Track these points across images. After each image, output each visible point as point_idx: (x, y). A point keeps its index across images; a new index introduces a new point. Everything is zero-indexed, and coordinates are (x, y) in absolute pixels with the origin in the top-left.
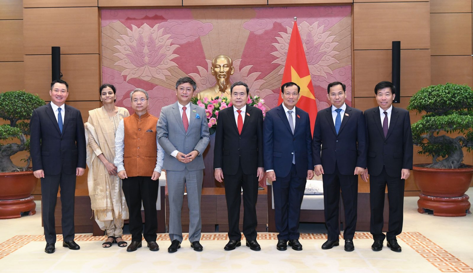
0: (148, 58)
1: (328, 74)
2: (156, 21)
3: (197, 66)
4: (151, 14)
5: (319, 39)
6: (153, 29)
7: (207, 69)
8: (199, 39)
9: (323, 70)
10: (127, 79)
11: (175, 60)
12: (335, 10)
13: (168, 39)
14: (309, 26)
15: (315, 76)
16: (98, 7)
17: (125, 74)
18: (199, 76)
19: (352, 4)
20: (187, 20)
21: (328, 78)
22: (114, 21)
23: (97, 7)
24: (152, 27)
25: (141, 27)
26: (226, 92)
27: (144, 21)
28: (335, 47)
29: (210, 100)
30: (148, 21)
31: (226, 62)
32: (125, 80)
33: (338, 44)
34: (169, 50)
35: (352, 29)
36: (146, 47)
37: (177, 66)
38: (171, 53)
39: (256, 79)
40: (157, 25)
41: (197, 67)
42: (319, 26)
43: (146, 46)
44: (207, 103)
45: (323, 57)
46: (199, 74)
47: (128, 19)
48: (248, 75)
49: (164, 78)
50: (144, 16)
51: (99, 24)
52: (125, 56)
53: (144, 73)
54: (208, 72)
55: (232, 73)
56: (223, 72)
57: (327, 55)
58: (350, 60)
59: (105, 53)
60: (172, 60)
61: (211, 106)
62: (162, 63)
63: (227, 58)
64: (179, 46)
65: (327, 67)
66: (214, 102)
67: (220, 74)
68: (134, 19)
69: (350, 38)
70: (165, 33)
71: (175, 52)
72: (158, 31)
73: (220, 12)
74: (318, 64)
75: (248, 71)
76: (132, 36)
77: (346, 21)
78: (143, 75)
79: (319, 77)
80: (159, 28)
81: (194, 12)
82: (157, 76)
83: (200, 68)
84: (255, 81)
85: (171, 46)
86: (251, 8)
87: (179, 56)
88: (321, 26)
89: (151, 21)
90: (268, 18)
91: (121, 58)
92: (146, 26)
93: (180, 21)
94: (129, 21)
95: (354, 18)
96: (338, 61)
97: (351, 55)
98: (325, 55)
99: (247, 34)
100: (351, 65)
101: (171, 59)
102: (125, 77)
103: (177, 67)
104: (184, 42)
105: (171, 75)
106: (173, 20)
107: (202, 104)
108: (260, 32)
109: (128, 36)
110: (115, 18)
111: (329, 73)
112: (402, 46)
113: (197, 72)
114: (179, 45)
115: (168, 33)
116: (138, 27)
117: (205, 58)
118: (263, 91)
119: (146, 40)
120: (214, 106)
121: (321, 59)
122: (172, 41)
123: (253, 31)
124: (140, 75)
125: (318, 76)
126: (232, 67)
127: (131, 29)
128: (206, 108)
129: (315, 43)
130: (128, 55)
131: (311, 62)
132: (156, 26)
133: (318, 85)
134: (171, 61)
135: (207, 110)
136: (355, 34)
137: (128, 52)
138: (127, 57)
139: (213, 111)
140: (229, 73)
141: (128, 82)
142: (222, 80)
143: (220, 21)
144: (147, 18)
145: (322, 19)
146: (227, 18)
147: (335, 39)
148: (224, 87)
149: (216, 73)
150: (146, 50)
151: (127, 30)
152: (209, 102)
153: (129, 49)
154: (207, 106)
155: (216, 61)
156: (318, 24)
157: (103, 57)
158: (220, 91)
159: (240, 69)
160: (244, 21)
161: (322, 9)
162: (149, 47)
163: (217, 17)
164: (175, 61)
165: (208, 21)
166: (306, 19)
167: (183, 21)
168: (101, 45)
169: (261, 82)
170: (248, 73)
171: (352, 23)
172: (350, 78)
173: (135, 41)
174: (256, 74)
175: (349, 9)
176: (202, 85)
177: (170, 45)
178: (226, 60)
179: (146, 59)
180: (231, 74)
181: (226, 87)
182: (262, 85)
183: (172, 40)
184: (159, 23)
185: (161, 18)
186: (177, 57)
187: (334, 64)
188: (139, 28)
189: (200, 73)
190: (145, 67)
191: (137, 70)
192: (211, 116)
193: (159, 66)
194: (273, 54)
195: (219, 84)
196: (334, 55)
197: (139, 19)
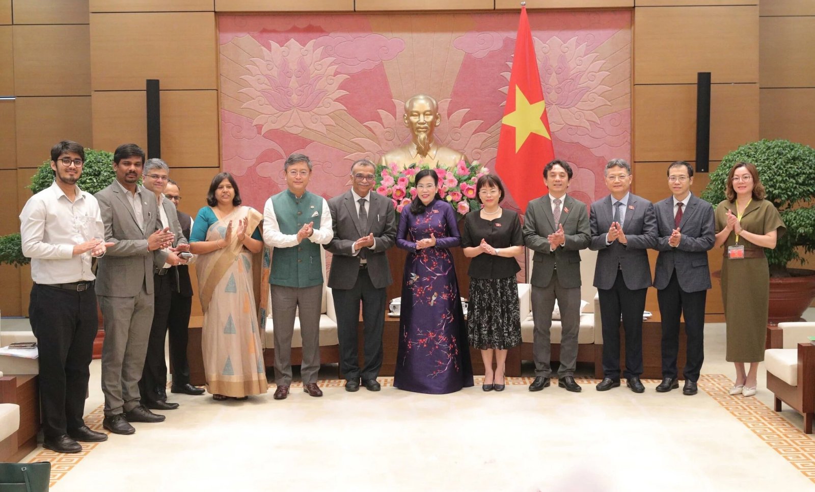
0: (296, 96)
1: (592, 123)
2: (311, 35)
3: (378, 110)
4: (302, 23)
5: (578, 67)
6: (305, 48)
7: (394, 115)
8: (381, 65)
9: (585, 116)
10: (263, 132)
11: (341, 100)
12: (605, 18)
13: (331, 65)
14: (562, 45)
15: (571, 127)
16: (215, 12)
17: (260, 123)
18: (382, 127)
19: (632, 10)
20: (362, 34)
21: (591, 129)
22: (242, 35)
23: (213, 13)
24: (304, 45)
25: (285, 45)
26: (427, 155)
27: (290, 35)
28: (603, 79)
29: (402, 169)
30: (296, 35)
31: (427, 107)
32: (259, 133)
33: (609, 73)
34: (332, 84)
35: (632, 49)
36: (294, 79)
37: (345, 110)
38: (336, 89)
39: (475, 131)
40: (311, 41)
41: (378, 112)
42: (578, 44)
43: (294, 77)
44: (397, 175)
45: (585, 96)
46: (382, 124)
47: (264, 31)
48: (462, 125)
49: (323, 129)
50: (290, 27)
51: (217, 40)
52: (259, 94)
53: (291, 121)
54: (396, 119)
55: (437, 124)
56: (423, 124)
57: (591, 92)
58: (629, 100)
59: (227, 88)
60: (337, 100)
61: (403, 180)
62: (320, 104)
63: (430, 99)
64: (349, 77)
65: (591, 112)
66: (409, 173)
67: (419, 125)
68: (274, 31)
69: (629, 65)
70: (325, 55)
71: (342, 87)
72: (314, 51)
73: (415, 21)
74: (576, 106)
75: (461, 118)
76: (271, 60)
77: (622, 35)
78: (289, 125)
79: (579, 127)
80: (315, 47)
81: (373, 21)
82: (313, 126)
83: (383, 113)
84: (473, 135)
85: (334, 76)
86: (467, 14)
87: (348, 93)
88: (581, 45)
89: (302, 36)
90: (495, 31)
91: (253, 97)
92: (293, 44)
93: (350, 36)
94: (265, 35)
95: (636, 33)
96: (609, 101)
97: (631, 93)
98: (587, 91)
99: (460, 57)
100: (629, 109)
101: (335, 98)
102: (259, 128)
103: (345, 112)
104: (356, 69)
105: (335, 125)
106: (338, 34)
107: (389, 176)
108: (481, 54)
109: (263, 59)
110: (241, 29)
111: (594, 122)
112: (713, 79)
113: (378, 119)
114: (348, 74)
115: (330, 56)
116: (280, 45)
117: (391, 97)
118: (486, 152)
119: (293, 66)
120: (409, 179)
121: (581, 99)
122: (337, 68)
123: (470, 52)
124: (284, 124)
125: (576, 127)
126: (437, 114)
127: (269, 48)
128: (396, 182)
129: (572, 72)
130: (263, 91)
131: (565, 104)
132: (311, 43)
133: (576, 141)
134: (334, 101)
135: (398, 187)
136: (636, 59)
137: (264, 86)
138: (263, 96)
139: (407, 189)
140: (432, 124)
141: (265, 136)
142: (422, 136)
143: (415, 35)
144: (295, 30)
145: (582, 33)
146: (426, 30)
147: (604, 65)
148: (425, 147)
149: (411, 124)
150: (293, 83)
151: (261, 49)
152: (401, 173)
153: (266, 81)
154: (397, 180)
155: (412, 106)
156: (577, 42)
157: (222, 95)
158: (418, 155)
159: (449, 117)
160: (455, 35)
161: (583, 17)
162: (300, 78)
163: (411, 30)
164: (342, 102)
165: (396, 35)
166: (556, 33)
167: (354, 35)
168: (219, 75)
169: (483, 136)
170: (462, 121)
171: (632, 40)
172: (629, 131)
173: (275, 67)
174: (475, 124)
175: (627, 16)
176: (386, 141)
177: (333, 74)
178: (428, 104)
179: (295, 98)
180: (436, 126)
181: (429, 146)
182: (485, 141)
183: (336, 66)
184: (315, 39)
185: (320, 30)
186: (344, 95)
187: (602, 107)
188: (282, 46)
189: (383, 121)
190: (293, 112)
191: (278, 117)
192: (404, 195)
193: (315, 110)
194: (502, 91)
195: (416, 143)
196: (603, 93)
197: (282, 32)
